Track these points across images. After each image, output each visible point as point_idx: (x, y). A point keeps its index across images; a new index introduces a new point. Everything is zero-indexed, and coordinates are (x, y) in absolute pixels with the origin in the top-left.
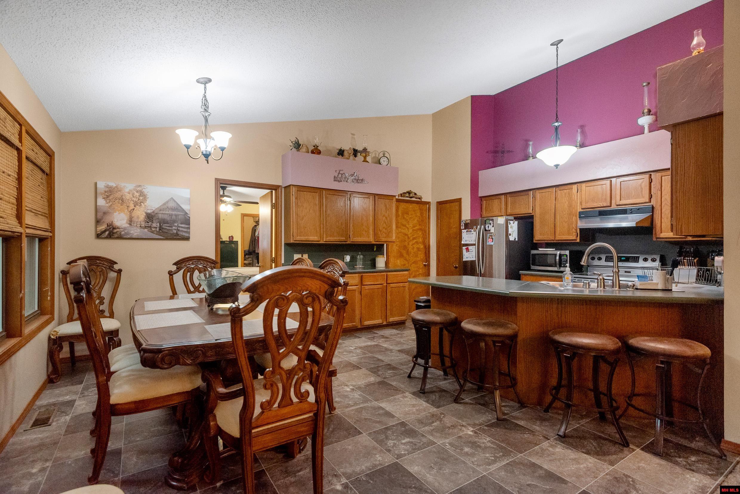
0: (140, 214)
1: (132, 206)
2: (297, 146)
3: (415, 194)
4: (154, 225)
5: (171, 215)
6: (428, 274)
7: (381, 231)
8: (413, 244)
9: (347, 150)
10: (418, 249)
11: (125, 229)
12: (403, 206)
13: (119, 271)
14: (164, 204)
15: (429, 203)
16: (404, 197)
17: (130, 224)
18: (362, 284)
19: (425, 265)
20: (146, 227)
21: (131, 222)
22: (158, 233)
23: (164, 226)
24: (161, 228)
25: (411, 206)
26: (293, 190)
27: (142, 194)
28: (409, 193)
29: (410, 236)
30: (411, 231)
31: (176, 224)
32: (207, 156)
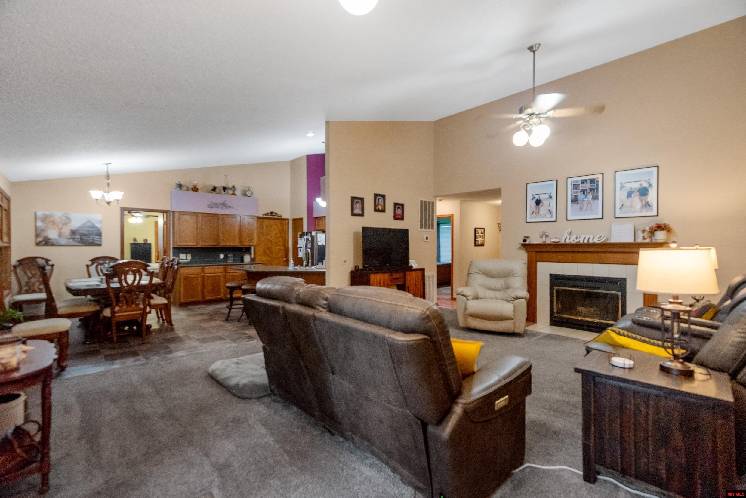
0: (67, 231)
1: (61, 226)
2: (180, 186)
3: (276, 214)
4: (76, 237)
5: (88, 231)
6: (288, 265)
7: (245, 238)
8: (275, 247)
9: (218, 188)
10: (280, 250)
11: (56, 240)
12: (266, 222)
13: (52, 266)
14: (84, 224)
15: (288, 219)
16: (267, 215)
17: (60, 237)
18: (226, 273)
19: (285, 260)
20: (70, 239)
21: (60, 235)
22: (80, 242)
23: (84, 238)
24: (81, 239)
25: (272, 222)
26: (177, 214)
27: (68, 218)
28: (271, 213)
29: (272, 241)
30: (273, 238)
31: (92, 236)
32: (109, 203)
